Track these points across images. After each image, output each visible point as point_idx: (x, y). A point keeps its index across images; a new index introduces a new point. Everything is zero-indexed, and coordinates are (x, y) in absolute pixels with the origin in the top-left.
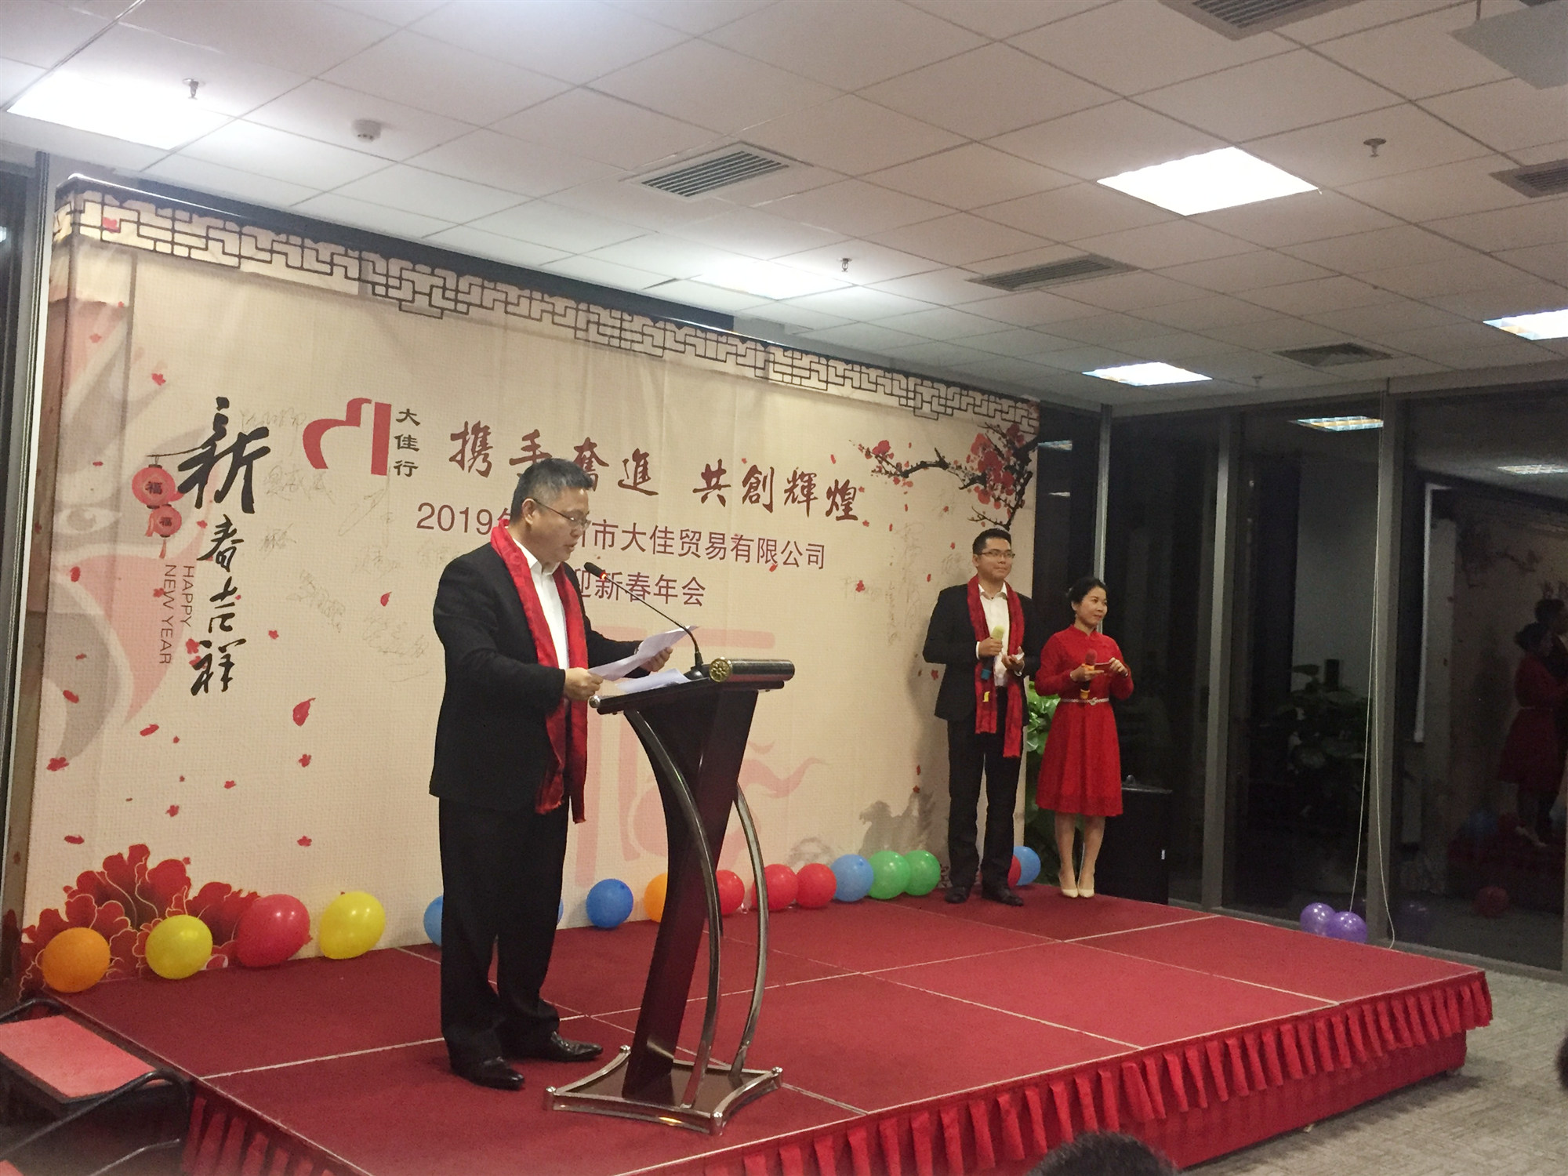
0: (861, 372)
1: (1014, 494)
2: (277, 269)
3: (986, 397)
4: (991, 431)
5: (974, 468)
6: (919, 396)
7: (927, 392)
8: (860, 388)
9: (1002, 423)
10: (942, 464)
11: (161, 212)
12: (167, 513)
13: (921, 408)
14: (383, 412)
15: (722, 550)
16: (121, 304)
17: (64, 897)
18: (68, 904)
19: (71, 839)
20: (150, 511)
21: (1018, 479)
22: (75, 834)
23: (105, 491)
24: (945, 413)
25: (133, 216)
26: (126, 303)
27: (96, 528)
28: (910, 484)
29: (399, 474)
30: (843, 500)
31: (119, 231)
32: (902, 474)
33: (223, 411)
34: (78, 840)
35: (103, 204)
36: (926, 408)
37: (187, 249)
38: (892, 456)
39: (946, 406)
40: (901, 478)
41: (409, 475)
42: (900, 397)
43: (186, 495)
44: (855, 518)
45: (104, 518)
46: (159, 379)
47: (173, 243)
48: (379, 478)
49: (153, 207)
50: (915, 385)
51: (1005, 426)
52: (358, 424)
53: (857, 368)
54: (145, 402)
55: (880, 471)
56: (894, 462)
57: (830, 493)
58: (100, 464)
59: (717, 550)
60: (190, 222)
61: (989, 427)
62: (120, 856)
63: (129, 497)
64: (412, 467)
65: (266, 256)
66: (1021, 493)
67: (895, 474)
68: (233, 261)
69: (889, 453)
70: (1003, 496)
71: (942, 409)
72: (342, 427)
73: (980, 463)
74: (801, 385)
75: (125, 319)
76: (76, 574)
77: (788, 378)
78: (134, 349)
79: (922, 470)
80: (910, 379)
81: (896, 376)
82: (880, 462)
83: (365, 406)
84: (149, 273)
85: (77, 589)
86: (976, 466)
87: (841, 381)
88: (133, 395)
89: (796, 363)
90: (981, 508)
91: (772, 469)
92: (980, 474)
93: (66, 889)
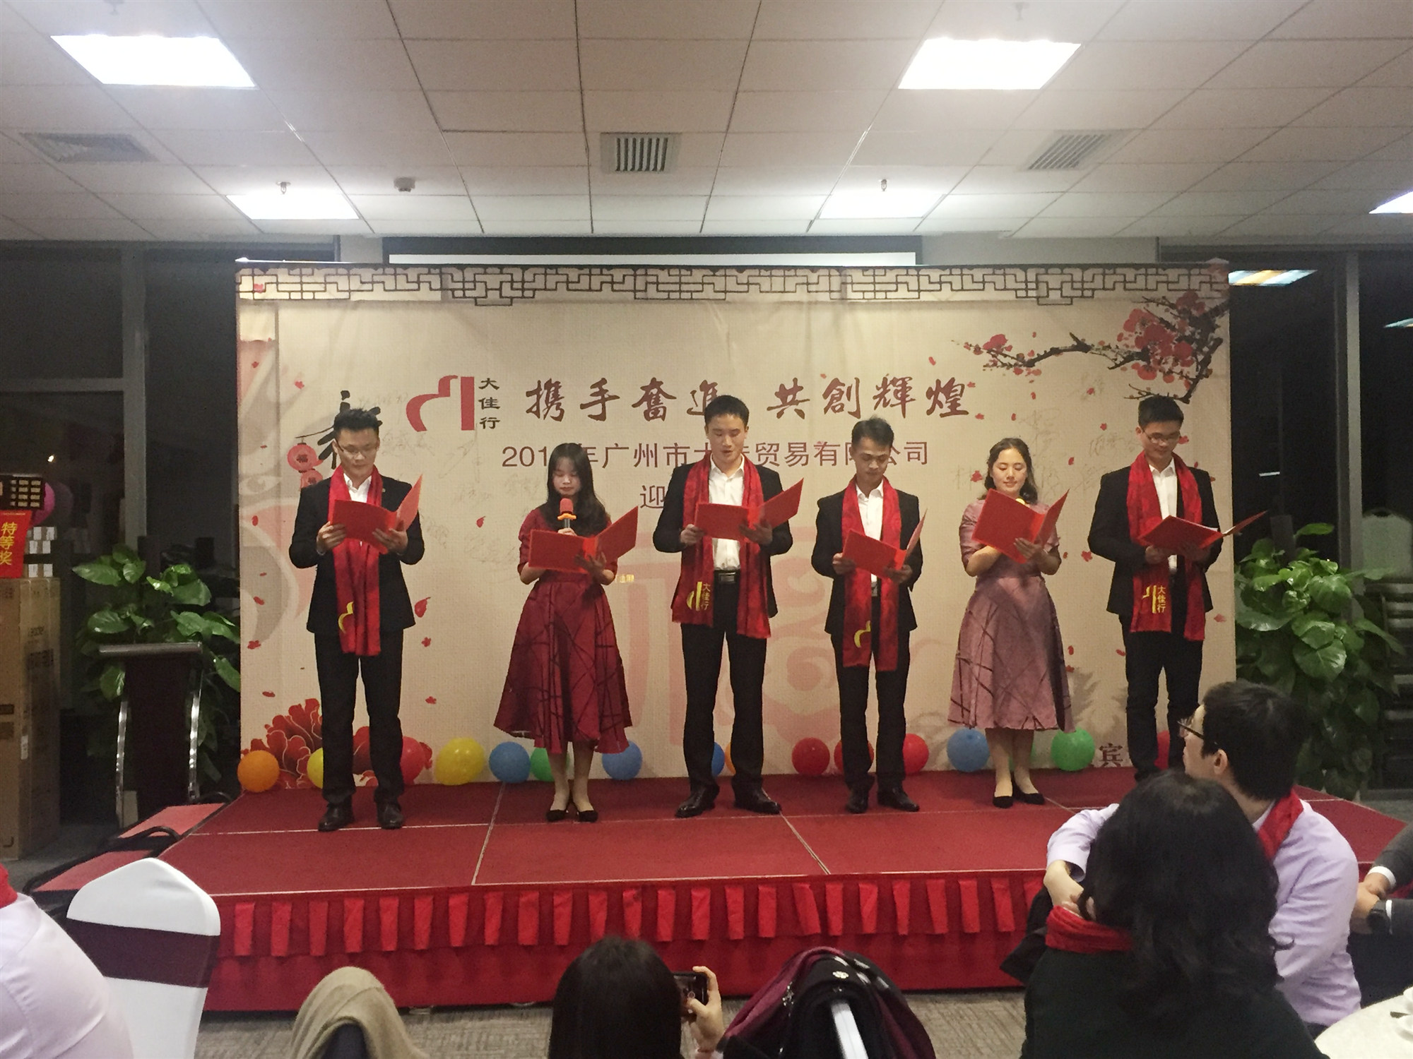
0: (962, 275)
1: (1194, 365)
2: (378, 294)
3: (1143, 271)
4: (1152, 305)
5: (1131, 344)
6: (1043, 287)
7: (1054, 281)
8: (962, 290)
9: (1169, 295)
10: (1082, 347)
11: (291, 272)
12: (311, 474)
13: (1048, 296)
14: (467, 384)
15: (804, 458)
16: (270, 339)
17: (265, 732)
18: (267, 736)
19: (266, 694)
20: (301, 474)
21: (1200, 349)
22: (269, 690)
23: (271, 464)
24: (1082, 296)
25: (274, 279)
26: (273, 338)
27: (266, 489)
28: (1038, 373)
29: (484, 427)
30: (948, 397)
31: (265, 291)
32: (1026, 363)
33: (346, 400)
34: (272, 695)
35: (253, 275)
36: (1055, 295)
37: (312, 294)
38: (1010, 348)
39: (1083, 290)
40: (1024, 368)
41: (494, 427)
42: (1016, 290)
43: (325, 461)
44: (966, 413)
45: (270, 482)
46: (299, 385)
47: (302, 291)
48: (469, 434)
49: (286, 270)
50: (1037, 275)
51: (1173, 298)
52: (448, 395)
53: (957, 271)
54: (291, 403)
55: (995, 364)
56: (1013, 353)
57: (930, 393)
58: (265, 447)
59: (798, 458)
60: (313, 274)
61: (1148, 301)
62: (300, 705)
63: (286, 468)
64: (494, 422)
65: (368, 287)
66: (1207, 361)
67: (1016, 364)
68: (345, 295)
69: (1007, 345)
70: (1178, 369)
71: (1079, 293)
72: (436, 399)
73: (1137, 338)
74: (886, 298)
75: (273, 348)
76: (255, 521)
77: (870, 295)
78: (281, 367)
79: (1052, 358)
80: (1029, 270)
81: (1008, 271)
82: (993, 356)
83: (453, 382)
84: (286, 315)
85: (257, 530)
86: (1132, 342)
87: (937, 287)
88: (283, 397)
89: (878, 279)
90: (1144, 385)
91: (858, 381)
92: (1138, 350)
93: (266, 726)
